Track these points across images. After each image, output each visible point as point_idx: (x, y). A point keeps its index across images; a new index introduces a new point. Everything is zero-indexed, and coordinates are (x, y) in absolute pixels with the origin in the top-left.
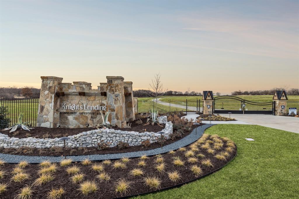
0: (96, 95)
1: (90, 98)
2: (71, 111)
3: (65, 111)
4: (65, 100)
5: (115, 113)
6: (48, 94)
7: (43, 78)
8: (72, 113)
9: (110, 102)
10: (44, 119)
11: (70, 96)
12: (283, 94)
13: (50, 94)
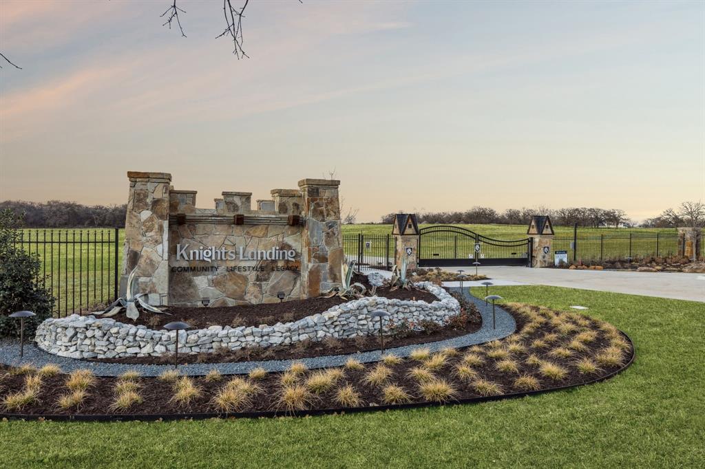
0: (269, 223)
1: (255, 232)
2: (202, 265)
3: (185, 264)
4: (185, 234)
5: (328, 266)
6: (151, 219)
7: (133, 176)
8: (205, 268)
9: (317, 241)
10: (143, 286)
11: (200, 226)
12: (547, 224)
13: (157, 221)
